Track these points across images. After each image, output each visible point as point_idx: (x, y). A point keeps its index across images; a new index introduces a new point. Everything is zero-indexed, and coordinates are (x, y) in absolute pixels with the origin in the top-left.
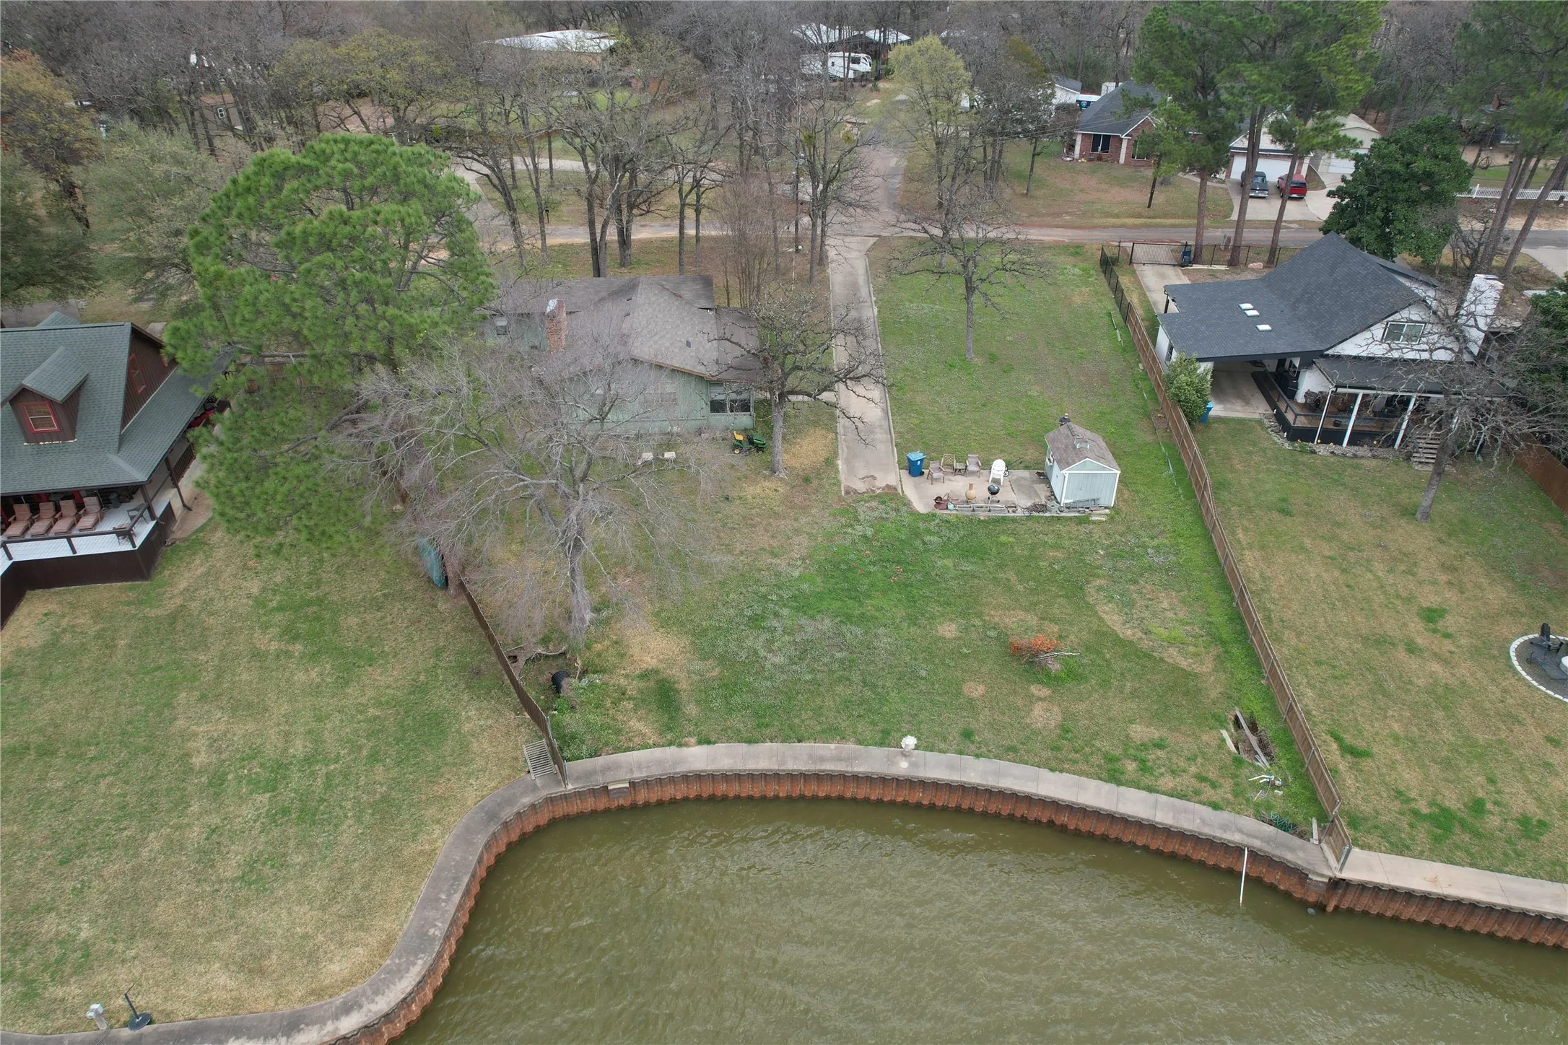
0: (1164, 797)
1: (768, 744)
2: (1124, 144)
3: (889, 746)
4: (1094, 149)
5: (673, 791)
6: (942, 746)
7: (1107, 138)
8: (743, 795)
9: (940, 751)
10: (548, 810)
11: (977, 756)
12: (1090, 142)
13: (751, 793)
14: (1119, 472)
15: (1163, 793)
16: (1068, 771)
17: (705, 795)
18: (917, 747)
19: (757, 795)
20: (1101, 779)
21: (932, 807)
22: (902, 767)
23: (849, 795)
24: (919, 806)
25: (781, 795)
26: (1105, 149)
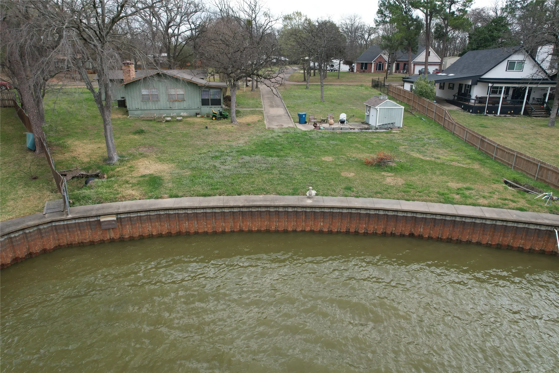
0: (486, 208)
1: (218, 197)
2: (373, 65)
3: (298, 195)
4: (362, 68)
5: (150, 228)
6: (333, 193)
7: (366, 64)
8: (200, 231)
9: (332, 196)
10: (54, 239)
11: (357, 197)
12: (360, 66)
13: (206, 230)
14: (403, 107)
15: (483, 206)
16: (418, 200)
17: (173, 232)
18: (317, 195)
19: (210, 231)
20: (440, 202)
21: (330, 232)
22: (309, 202)
23: (273, 228)
24: (321, 232)
25: (227, 230)
26: (366, 68)
